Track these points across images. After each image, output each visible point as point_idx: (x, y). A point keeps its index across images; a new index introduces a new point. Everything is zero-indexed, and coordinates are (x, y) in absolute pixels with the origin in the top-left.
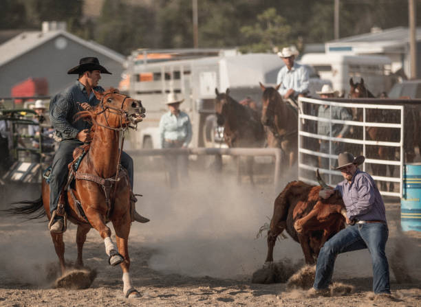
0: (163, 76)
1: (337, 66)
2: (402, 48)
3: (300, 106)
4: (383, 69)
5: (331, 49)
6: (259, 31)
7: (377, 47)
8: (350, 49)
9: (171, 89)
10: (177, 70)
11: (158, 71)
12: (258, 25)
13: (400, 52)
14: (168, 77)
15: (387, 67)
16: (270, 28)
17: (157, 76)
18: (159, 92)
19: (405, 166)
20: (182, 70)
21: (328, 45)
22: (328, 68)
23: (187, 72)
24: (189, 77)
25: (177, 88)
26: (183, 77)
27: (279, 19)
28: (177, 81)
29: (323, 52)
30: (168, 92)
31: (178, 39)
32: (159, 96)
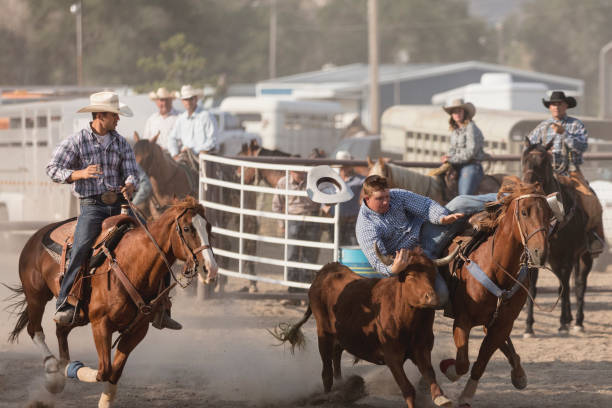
0: (23, 123)
1: (269, 115)
2: (359, 92)
3: (202, 166)
4: (333, 121)
5: (264, 92)
6: (161, 64)
7: (326, 91)
8: (288, 92)
9: (35, 141)
10: (42, 115)
11: (16, 116)
12: (160, 56)
13: (357, 97)
14: (29, 124)
15: (338, 118)
16: (177, 61)
17: (16, 122)
18: (17, 144)
19: (340, 250)
20: (49, 116)
21: (260, 86)
22: (256, 117)
23: (57, 118)
24: (59, 124)
25: (43, 139)
26: (50, 124)
27: (189, 48)
28: (43, 130)
29: (253, 95)
30: (30, 144)
31: (58, 74)
32: (16, 150)
